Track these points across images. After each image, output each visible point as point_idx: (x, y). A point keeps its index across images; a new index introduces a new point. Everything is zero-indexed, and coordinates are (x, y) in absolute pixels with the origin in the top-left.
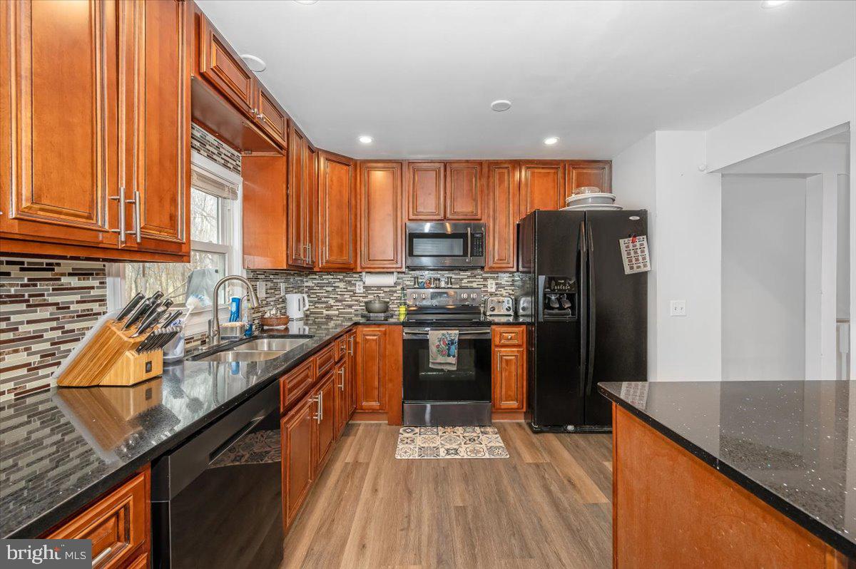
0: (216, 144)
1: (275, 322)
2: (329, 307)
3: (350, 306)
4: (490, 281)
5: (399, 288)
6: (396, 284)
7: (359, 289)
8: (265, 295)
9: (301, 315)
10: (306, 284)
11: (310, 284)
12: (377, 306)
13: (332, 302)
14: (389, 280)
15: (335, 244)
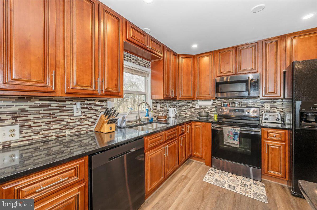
0: (141, 60)
1: (162, 117)
2: (186, 113)
3: (194, 113)
4: (266, 104)
5: (214, 106)
6: (213, 105)
7: (197, 107)
8: (160, 108)
9: (174, 116)
10: (178, 104)
11: (179, 104)
12: (204, 114)
13: (187, 111)
14: (209, 103)
15: (185, 89)
